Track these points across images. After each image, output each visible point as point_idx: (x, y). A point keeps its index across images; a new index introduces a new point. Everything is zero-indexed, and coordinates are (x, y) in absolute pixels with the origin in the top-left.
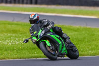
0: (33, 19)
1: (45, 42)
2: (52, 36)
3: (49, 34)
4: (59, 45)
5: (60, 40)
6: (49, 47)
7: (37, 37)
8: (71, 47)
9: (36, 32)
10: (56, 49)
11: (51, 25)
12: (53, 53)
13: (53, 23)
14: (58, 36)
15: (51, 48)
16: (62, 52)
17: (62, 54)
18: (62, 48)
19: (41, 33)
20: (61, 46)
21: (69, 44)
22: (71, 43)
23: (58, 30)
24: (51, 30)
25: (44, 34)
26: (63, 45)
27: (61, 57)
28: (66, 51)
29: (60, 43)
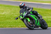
1: (27, 19)
3: (29, 15)
4: (35, 21)
5: (36, 18)
7: (22, 16)
8: (43, 22)
9: (22, 13)
10: (34, 23)
14: (35, 16)
15: (31, 23)
17: (37, 26)
19: (25, 14)
20: (36, 22)
22: (43, 20)
23: (35, 12)
25: (27, 14)
27: (37, 28)
28: (40, 25)
29: (36, 20)
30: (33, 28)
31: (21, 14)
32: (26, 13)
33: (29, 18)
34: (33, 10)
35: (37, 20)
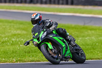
1: (47, 45)
2: (55, 38)
3: (51, 36)
4: (62, 48)
5: (64, 42)
6: (51, 50)
8: (76, 50)
9: (37, 34)
10: (59, 52)
12: (55, 56)
14: (61, 38)
15: (53, 51)
16: (66, 55)
17: (65, 58)
18: (66, 51)
19: (42, 35)
20: (64, 49)
21: (74, 46)
22: (76, 45)
24: (54, 32)
25: (46, 36)
26: (67, 48)
27: (65, 61)
28: (71, 54)
29: (64, 45)
31: (36, 35)
32: (46, 33)
33: (51, 43)
34: (58, 28)
35: (66, 45)
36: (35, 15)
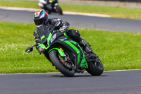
0: (39, 17)
1: (57, 51)
2: (67, 42)
3: (62, 40)
4: (77, 54)
5: (78, 48)
6: (63, 57)
7: (45, 44)
9: (44, 37)
11: (64, 27)
12: (68, 66)
13: (68, 24)
14: (75, 43)
15: (66, 60)
16: (81, 65)
17: (81, 68)
18: (81, 59)
19: (51, 38)
20: (79, 56)
23: (74, 34)
24: (65, 34)
25: (56, 39)
26: (82, 56)
28: (86, 64)
30: (73, 71)
31: (42, 38)
35: (81, 52)
36: (39, 13)
